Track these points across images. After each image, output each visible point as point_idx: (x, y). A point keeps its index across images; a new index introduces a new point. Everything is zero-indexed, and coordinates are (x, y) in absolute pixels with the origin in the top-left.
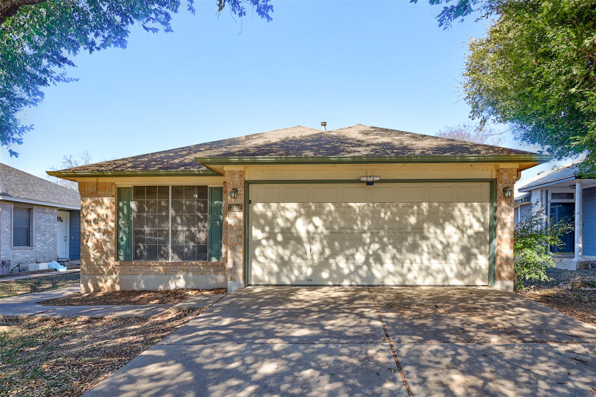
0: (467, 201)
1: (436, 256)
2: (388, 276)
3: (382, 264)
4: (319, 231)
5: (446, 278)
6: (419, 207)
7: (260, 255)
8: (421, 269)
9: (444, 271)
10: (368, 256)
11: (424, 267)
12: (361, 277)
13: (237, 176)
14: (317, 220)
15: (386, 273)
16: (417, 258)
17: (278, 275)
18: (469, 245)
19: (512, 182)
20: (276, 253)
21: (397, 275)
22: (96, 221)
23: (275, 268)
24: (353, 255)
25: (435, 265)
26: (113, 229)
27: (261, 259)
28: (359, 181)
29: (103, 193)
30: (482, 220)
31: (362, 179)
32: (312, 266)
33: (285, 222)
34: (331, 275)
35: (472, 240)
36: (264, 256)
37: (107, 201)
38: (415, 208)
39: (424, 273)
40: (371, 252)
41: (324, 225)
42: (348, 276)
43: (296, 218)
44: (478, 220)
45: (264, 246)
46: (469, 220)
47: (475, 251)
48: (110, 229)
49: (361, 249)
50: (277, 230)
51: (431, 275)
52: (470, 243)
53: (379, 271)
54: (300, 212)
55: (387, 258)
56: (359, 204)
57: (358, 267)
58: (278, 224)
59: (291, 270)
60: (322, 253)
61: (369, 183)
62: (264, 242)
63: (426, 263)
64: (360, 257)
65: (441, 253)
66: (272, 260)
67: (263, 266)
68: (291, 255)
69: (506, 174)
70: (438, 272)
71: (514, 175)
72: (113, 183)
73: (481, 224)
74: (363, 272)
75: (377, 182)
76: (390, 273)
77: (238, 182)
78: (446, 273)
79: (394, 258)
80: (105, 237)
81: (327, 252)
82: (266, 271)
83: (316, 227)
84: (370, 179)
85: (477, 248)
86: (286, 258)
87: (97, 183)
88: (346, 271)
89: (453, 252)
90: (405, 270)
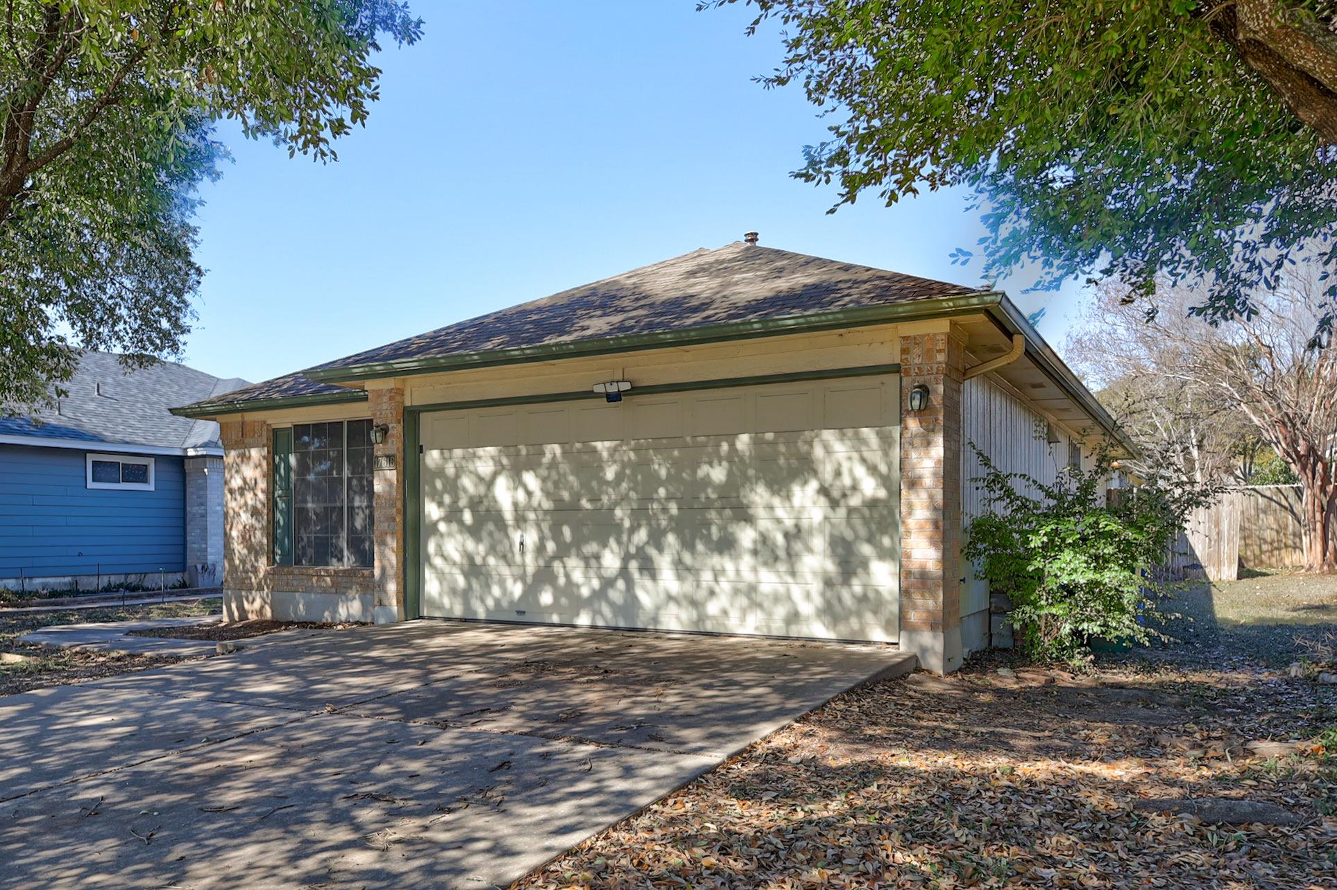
0: (846, 424)
1: (771, 561)
2: (667, 604)
3: (654, 576)
4: (535, 502)
5: (794, 617)
6: (732, 445)
7: (436, 555)
8: (736, 592)
9: (789, 597)
10: (626, 558)
11: (741, 586)
12: (612, 604)
13: (385, 399)
14: (530, 479)
15: (663, 596)
16: (729, 565)
17: (466, 595)
18: (849, 535)
19: (934, 372)
20: (460, 549)
21: (684, 603)
22: (242, 490)
23: (461, 581)
24: (597, 557)
25: (769, 581)
26: (264, 505)
27: (438, 561)
28: (590, 395)
29: (251, 440)
30: (883, 468)
31: (599, 389)
32: (522, 578)
33: (476, 486)
34: (556, 598)
35: (857, 522)
36: (442, 556)
37: (255, 453)
38: (725, 447)
39: (743, 601)
40: (633, 550)
41: (542, 490)
42: (588, 603)
43: (495, 475)
44: (873, 469)
45: (442, 535)
46: (851, 471)
47: (866, 549)
48: (259, 506)
49: (612, 542)
50: (463, 502)
51: (760, 606)
52: (853, 529)
53: (647, 592)
54: (500, 462)
55: (664, 563)
56: (607, 444)
57: (608, 583)
58: (465, 490)
59: (487, 587)
60: (540, 549)
61: (613, 398)
62: (442, 527)
63: (748, 576)
64: (611, 561)
65: (782, 553)
66: (454, 564)
67: (441, 576)
68: (487, 554)
69: (917, 351)
70: (776, 599)
71: (939, 351)
72: (264, 422)
73: (879, 480)
74: (617, 594)
75: (626, 393)
76: (670, 598)
77: (388, 412)
78: (793, 603)
79: (678, 564)
80: (253, 521)
81: (551, 546)
82: (446, 588)
83: (529, 494)
84: (613, 389)
85: (870, 540)
86: (478, 560)
87: (243, 423)
88: (585, 592)
89: (810, 550)
90: (701, 594)
